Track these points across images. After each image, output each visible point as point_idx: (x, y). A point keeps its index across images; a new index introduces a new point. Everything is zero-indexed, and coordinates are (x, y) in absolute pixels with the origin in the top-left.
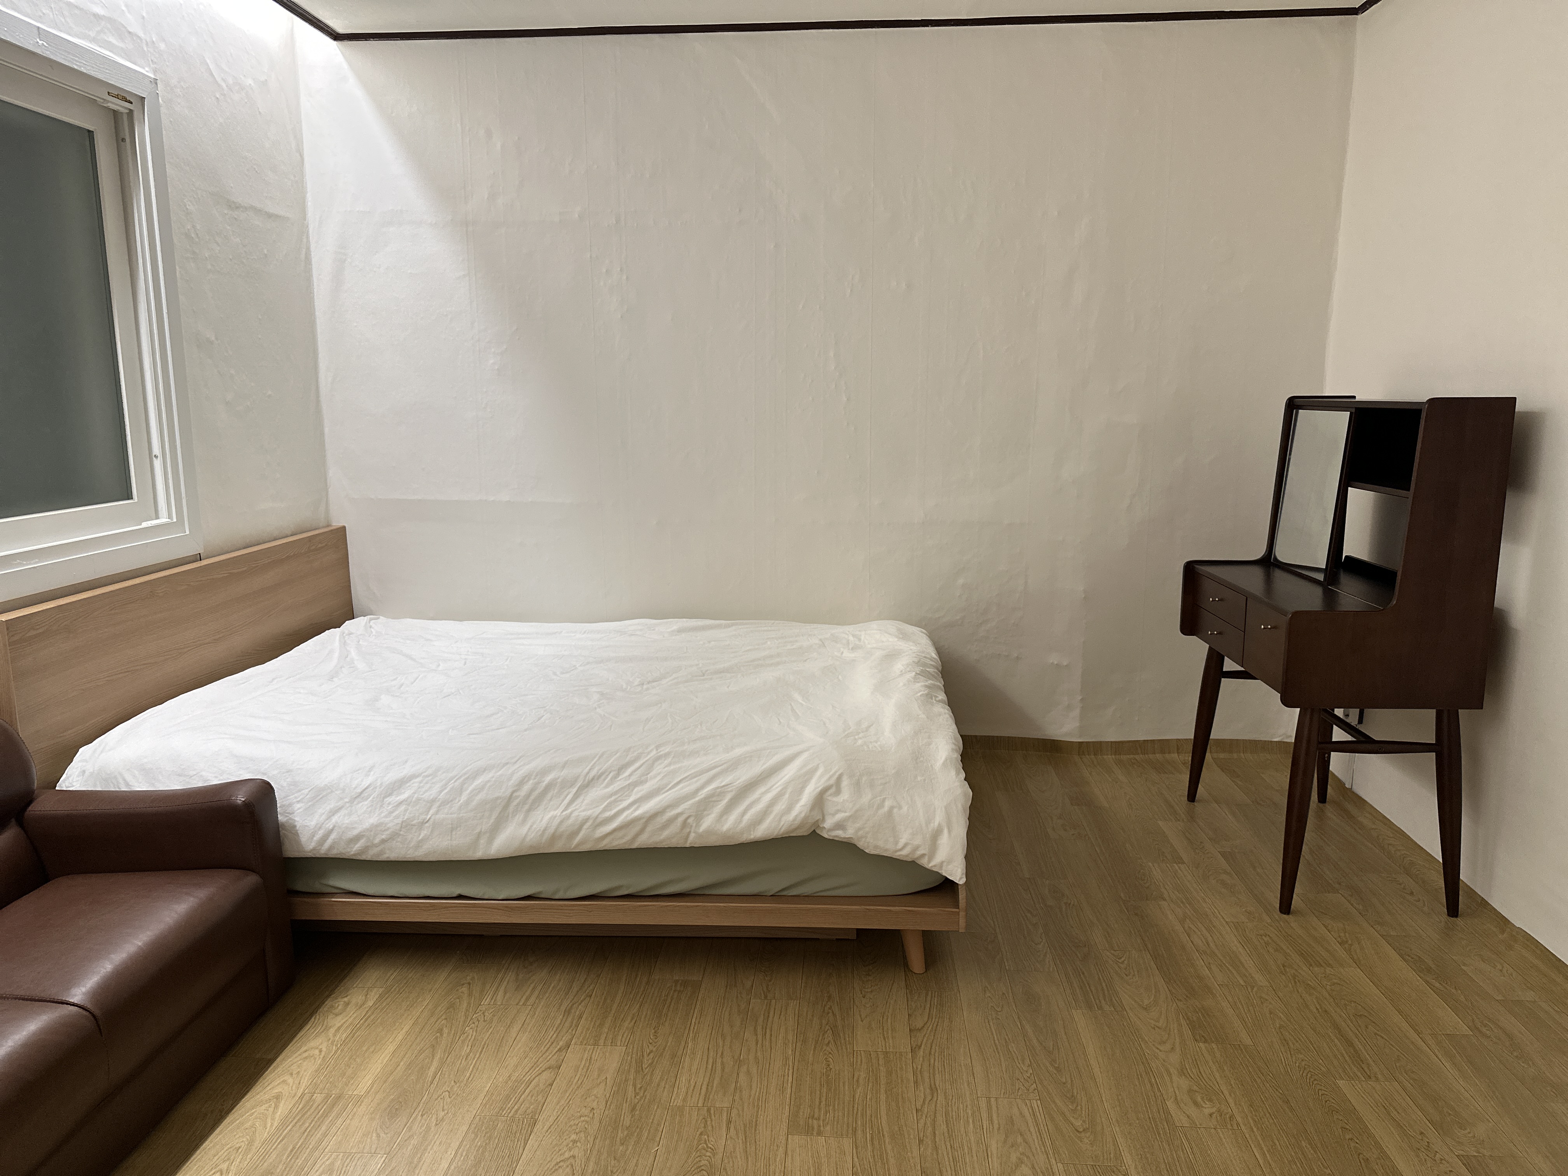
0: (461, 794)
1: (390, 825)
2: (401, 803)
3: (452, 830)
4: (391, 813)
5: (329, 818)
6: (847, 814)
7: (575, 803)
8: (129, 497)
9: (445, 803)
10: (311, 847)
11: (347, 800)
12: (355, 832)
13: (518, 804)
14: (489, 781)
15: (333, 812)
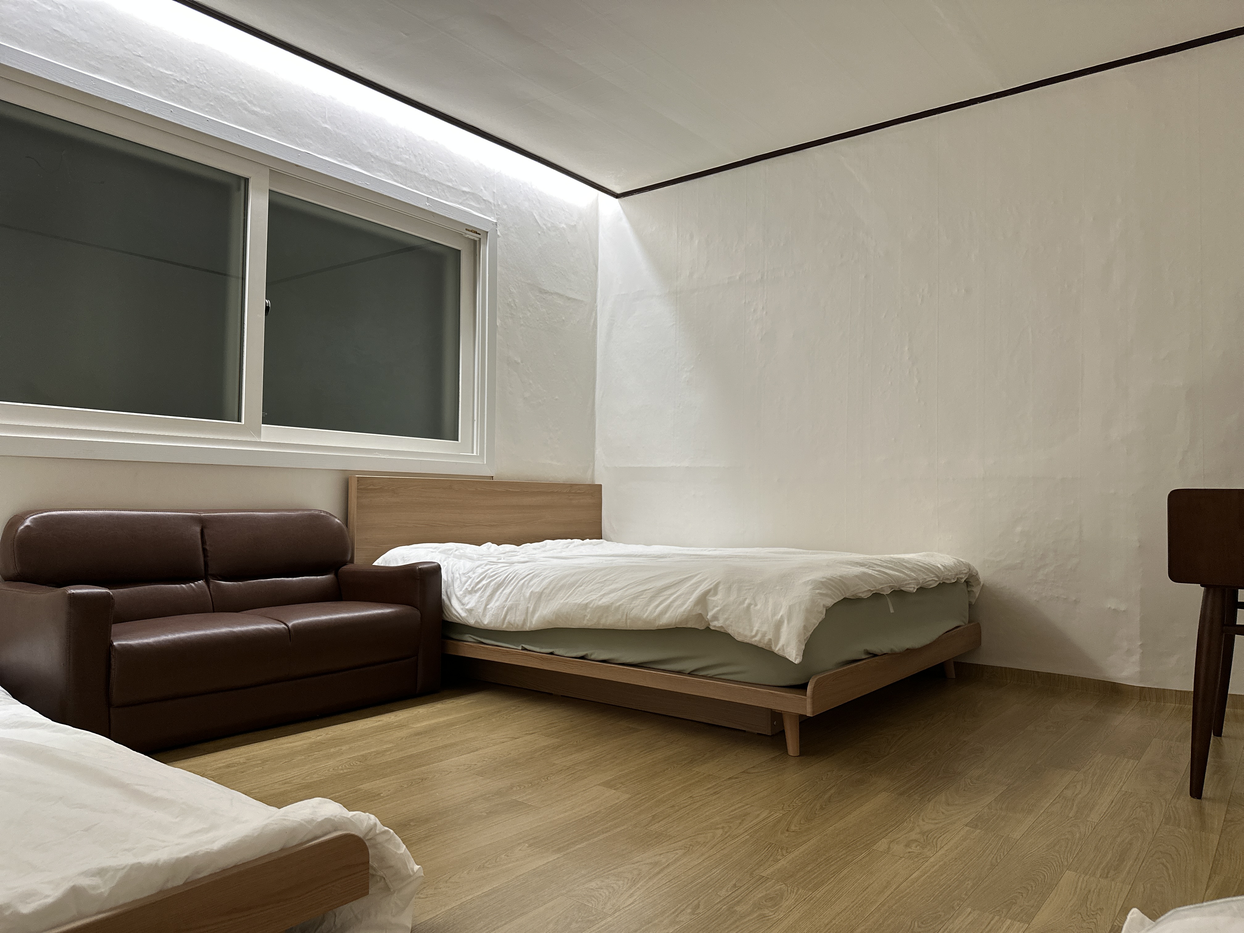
8: (457, 440)
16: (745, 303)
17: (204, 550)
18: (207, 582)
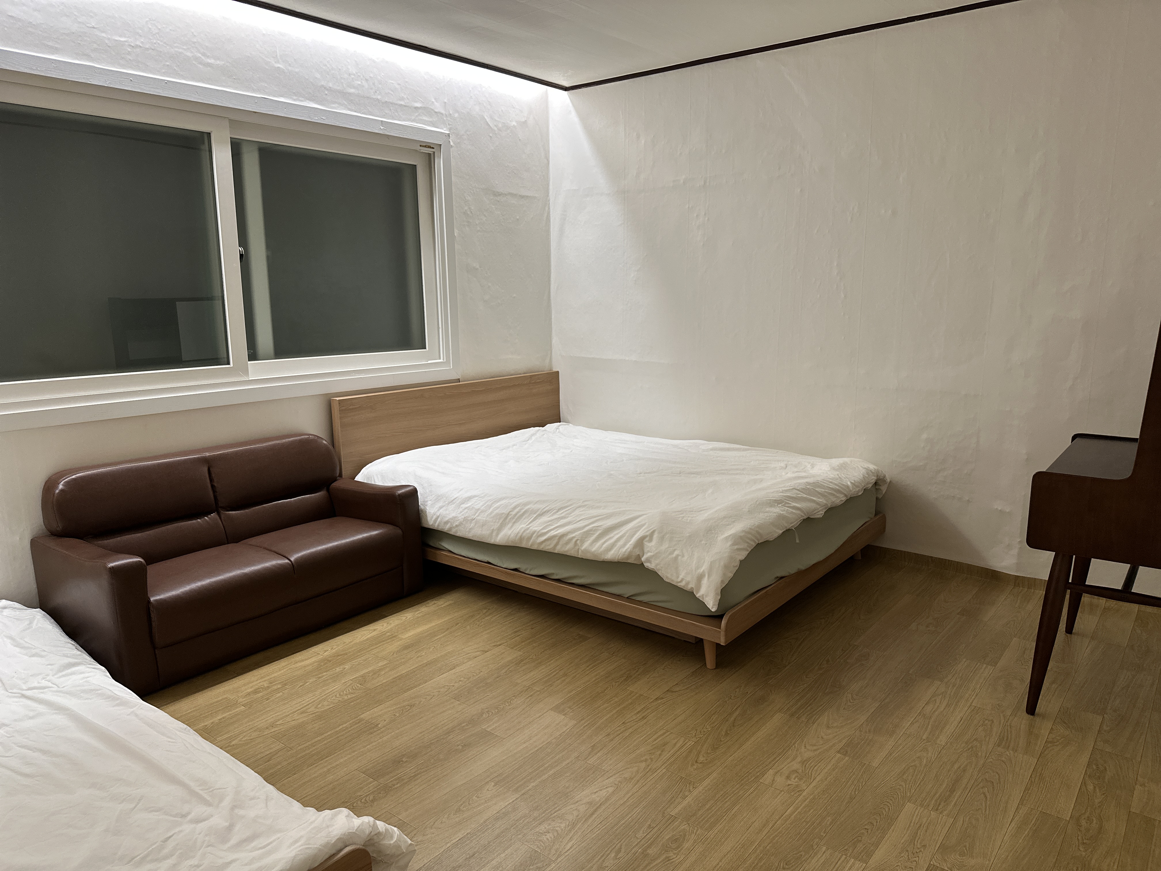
0: (490, 508)
1: (460, 518)
2: (466, 508)
3: (483, 525)
4: (461, 512)
5: (438, 510)
6: (652, 554)
7: (534, 522)
8: (425, 348)
9: (482, 512)
10: (431, 523)
11: (447, 503)
12: (447, 519)
13: (511, 519)
14: (503, 504)
15: (441, 508)
16: (688, 207)
17: (213, 486)
18: (219, 514)
